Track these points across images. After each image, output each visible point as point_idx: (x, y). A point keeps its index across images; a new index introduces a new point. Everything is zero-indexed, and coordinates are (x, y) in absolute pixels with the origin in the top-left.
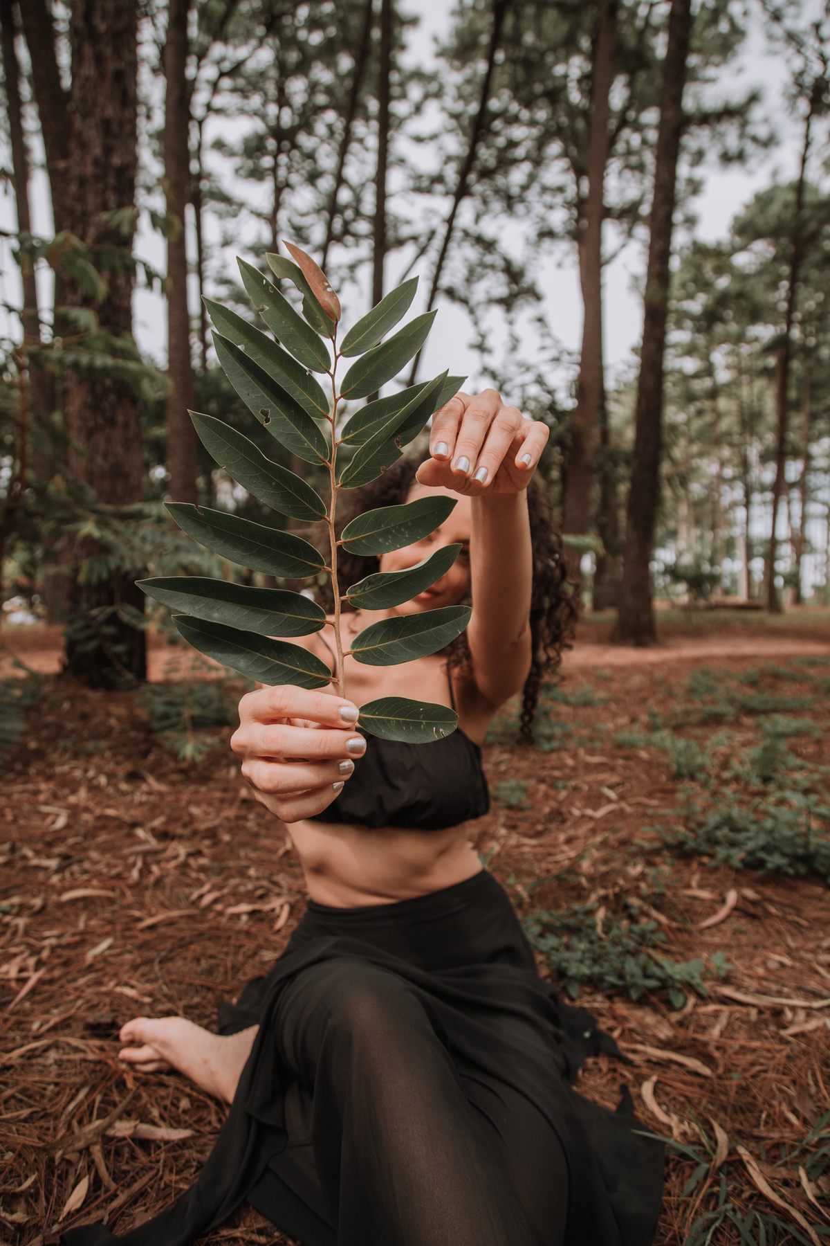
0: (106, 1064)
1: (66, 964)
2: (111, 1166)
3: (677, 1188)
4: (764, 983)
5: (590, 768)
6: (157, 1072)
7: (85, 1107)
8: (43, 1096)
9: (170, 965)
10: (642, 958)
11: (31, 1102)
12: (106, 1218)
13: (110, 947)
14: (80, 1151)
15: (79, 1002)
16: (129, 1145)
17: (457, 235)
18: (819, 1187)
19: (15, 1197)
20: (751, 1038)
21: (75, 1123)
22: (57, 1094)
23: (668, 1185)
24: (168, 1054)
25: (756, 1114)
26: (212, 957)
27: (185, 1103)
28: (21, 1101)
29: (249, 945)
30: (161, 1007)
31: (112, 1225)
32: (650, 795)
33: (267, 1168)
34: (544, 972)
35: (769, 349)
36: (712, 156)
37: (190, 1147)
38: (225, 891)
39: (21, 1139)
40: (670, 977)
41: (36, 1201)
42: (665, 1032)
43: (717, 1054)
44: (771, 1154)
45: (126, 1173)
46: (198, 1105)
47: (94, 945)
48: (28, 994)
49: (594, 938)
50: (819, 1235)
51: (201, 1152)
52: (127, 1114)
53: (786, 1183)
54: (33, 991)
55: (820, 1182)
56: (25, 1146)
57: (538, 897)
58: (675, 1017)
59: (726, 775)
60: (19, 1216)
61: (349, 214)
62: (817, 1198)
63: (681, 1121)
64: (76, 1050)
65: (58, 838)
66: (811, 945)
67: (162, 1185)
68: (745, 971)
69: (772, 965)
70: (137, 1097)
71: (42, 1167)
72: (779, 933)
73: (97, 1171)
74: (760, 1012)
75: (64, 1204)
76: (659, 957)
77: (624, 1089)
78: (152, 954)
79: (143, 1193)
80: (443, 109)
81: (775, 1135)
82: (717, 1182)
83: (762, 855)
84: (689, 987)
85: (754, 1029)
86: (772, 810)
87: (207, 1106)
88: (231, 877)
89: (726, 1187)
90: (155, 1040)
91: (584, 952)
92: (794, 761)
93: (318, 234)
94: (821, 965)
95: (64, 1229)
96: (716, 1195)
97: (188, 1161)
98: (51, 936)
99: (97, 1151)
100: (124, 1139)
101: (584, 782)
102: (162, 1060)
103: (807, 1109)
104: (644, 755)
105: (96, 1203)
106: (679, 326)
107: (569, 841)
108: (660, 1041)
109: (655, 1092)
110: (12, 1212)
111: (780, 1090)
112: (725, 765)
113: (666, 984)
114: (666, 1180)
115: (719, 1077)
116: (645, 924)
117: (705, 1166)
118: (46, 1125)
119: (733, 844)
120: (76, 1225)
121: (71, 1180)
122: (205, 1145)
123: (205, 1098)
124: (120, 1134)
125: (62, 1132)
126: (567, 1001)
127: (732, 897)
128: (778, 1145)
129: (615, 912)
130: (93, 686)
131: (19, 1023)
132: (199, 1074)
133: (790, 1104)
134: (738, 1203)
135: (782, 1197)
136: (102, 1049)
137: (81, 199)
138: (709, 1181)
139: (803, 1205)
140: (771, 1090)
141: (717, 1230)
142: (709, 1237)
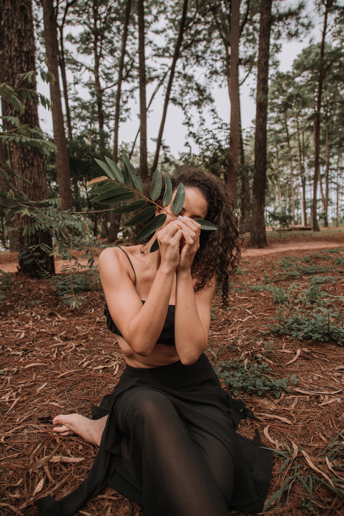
0: (48, 433)
1: (29, 394)
2: (52, 474)
3: (279, 468)
4: (312, 386)
5: (240, 301)
6: (69, 435)
7: (40, 451)
8: (23, 448)
9: (71, 392)
10: (263, 378)
11: (18, 450)
12: (52, 494)
13: (46, 386)
14: (40, 469)
15: (35, 409)
16: (59, 465)
17: (176, 75)
18: (333, 464)
19: (15, 488)
20: (307, 408)
21: (36, 458)
22: (29, 447)
23: (274, 467)
24: (72, 428)
25: (309, 438)
26: (88, 388)
27: (81, 447)
28: (14, 450)
29: (104, 382)
30: (68, 409)
31: (54, 496)
32: (265, 311)
33: (115, 471)
34: (223, 386)
35: (310, 119)
36: (284, 35)
37: (84, 464)
38: (92, 361)
39: (15, 465)
40: (274, 385)
41: (23, 489)
42: (273, 407)
43: (293, 415)
44: (315, 453)
45: (58, 476)
46: (86, 448)
47: (40, 386)
48: (14, 407)
49: (243, 371)
50: (333, 482)
51: (88, 466)
52: (58, 453)
53: (320, 463)
54: (16, 406)
55: (334, 462)
56: (17, 468)
57: (220, 356)
58: (276, 401)
59: (296, 301)
60: (17, 495)
61: (129, 67)
62: (333, 468)
63: (279, 442)
64: (35, 429)
65: (22, 342)
66: (331, 369)
67: (73, 480)
68: (304, 381)
69: (315, 378)
70: (61, 446)
71: (25, 476)
72: (318, 365)
73: (47, 476)
74: (311, 397)
75: (34, 489)
76: (269, 377)
77: (256, 431)
78: (64, 388)
79: (66, 483)
80: (167, 18)
81: (317, 445)
82: (294, 465)
83: (310, 334)
84: (282, 389)
85: (308, 404)
86: (315, 315)
87: (90, 448)
88: (95, 354)
89: (297, 466)
90: (67, 423)
91: (239, 377)
92: (323, 294)
93: (116, 77)
94: (335, 377)
95: (35, 499)
96: (293, 470)
97: (83, 470)
98: (22, 383)
99: (46, 468)
100: (57, 463)
101: (238, 307)
102: (70, 431)
103: (329, 434)
104: (262, 294)
105: (47, 488)
106: (272, 110)
107: (232, 332)
108: (271, 411)
109: (269, 431)
110: (14, 494)
111: (319, 428)
112: (296, 297)
113: (273, 388)
114: (274, 466)
115: (294, 424)
116: (264, 365)
117: (289, 459)
118: (25, 459)
119: (299, 330)
120: (40, 497)
121: (37, 480)
122: (90, 463)
123: (89, 445)
124: (55, 461)
125: (32, 462)
126: (233, 397)
127: (299, 352)
128: (317, 449)
129: (251, 360)
130: (32, 278)
131: (11, 419)
132: (86, 435)
133: (322, 433)
134: (302, 472)
135: (319, 469)
136: (45, 428)
137: (11, 67)
138: (290, 465)
139: (327, 471)
140: (315, 428)
141: (293, 483)
142: (290, 486)
